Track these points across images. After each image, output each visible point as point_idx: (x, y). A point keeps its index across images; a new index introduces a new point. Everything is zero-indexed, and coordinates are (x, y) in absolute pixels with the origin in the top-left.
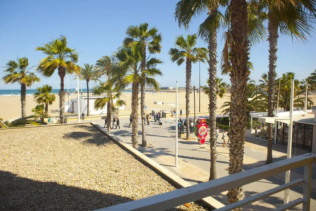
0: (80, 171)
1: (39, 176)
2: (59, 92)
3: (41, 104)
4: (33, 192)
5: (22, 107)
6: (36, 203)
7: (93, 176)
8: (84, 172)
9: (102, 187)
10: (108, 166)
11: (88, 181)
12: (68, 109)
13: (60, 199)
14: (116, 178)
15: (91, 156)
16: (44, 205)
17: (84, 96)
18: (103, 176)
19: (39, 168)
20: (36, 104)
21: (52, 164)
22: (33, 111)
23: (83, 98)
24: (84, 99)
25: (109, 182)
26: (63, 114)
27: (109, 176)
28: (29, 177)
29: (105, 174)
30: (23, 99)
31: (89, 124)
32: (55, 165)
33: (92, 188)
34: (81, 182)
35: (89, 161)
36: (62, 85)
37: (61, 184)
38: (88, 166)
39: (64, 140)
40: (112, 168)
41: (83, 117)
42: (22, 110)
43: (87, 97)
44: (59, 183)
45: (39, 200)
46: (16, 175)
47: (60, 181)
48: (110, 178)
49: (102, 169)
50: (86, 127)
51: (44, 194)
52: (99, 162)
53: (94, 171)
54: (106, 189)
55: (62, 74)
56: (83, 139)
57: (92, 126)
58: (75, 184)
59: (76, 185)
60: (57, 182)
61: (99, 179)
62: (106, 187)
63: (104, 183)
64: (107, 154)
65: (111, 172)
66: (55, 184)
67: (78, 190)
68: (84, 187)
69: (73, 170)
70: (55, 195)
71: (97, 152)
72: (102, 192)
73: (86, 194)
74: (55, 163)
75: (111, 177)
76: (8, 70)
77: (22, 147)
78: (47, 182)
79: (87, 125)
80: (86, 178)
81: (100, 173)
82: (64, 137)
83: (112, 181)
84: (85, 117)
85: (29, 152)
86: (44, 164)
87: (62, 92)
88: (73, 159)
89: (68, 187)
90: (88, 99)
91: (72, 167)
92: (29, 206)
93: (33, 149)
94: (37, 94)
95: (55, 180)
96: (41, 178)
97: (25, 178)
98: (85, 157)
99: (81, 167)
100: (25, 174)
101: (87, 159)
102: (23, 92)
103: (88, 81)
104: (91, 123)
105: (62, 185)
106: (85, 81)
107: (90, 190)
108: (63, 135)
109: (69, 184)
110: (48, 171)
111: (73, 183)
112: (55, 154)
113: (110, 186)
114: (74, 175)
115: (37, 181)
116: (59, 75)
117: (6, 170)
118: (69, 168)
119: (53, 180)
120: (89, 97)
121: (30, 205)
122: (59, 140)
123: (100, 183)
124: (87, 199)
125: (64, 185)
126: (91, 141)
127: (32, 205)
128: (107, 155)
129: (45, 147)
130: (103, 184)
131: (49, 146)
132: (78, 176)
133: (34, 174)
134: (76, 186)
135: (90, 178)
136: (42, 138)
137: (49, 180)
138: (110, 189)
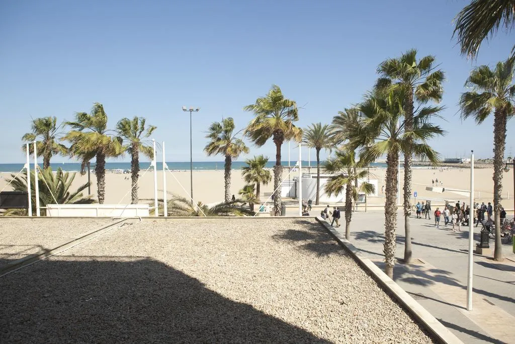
0: (288, 294)
1: (232, 291)
2: (274, 167)
3: (251, 183)
4: (220, 313)
5: (226, 187)
6: (221, 330)
7: (305, 305)
8: (293, 296)
9: (316, 325)
10: (331, 293)
11: (296, 312)
12: (288, 192)
13: (252, 332)
14: (341, 314)
15: (308, 272)
16: (230, 335)
17: (313, 174)
18: (320, 307)
19: (232, 280)
20: (244, 183)
21: (250, 276)
22: (240, 193)
23: (312, 175)
24: (313, 177)
25: (328, 319)
26: (278, 200)
27: (329, 309)
28: (219, 291)
29: (323, 305)
30: (227, 175)
31: (312, 219)
32: (254, 278)
33: (299, 325)
34: (286, 311)
35: (302, 280)
36: (278, 156)
37: (258, 309)
38: (301, 287)
39: (272, 243)
40: (337, 296)
41: (309, 205)
42: (226, 192)
43: (316, 175)
44: (256, 308)
45: (225, 327)
46: (204, 285)
47: (258, 305)
48: (331, 313)
49: (321, 295)
50: (308, 223)
51: (232, 320)
52: (318, 284)
53: (308, 297)
54: (321, 331)
55: (279, 141)
56: (301, 243)
57: (317, 222)
58: (277, 313)
59: (278, 315)
60: (253, 305)
61: (314, 311)
62: (322, 328)
63: (319, 320)
64: (333, 272)
65: (334, 303)
66: (249, 308)
67: (279, 323)
68: (289, 321)
69: (278, 291)
70: (246, 324)
71: (318, 266)
72: (314, 333)
73: (290, 332)
74: (255, 276)
75: (332, 311)
76: (210, 136)
77: (216, 246)
78: (240, 303)
79: (309, 220)
80: (293, 306)
81: (316, 302)
82: (273, 237)
83: (333, 319)
84: (312, 206)
85: (224, 255)
86: (241, 274)
87: (278, 165)
88: (281, 273)
89: (267, 316)
90: (318, 178)
91: (277, 285)
92: (212, 332)
93: (231, 250)
94: (248, 169)
95: (251, 301)
96: (233, 294)
97: (213, 291)
98: (298, 273)
99: (289, 288)
100: (215, 285)
101: (300, 276)
102: (228, 165)
103: (318, 149)
104: (316, 219)
105: (258, 311)
106: (315, 150)
107: (296, 327)
108: (273, 234)
109: (267, 311)
110: (244, 286)
111: (274, 310)
112: (257, 262)
113: (328, 326)
114: (277, 299)
115: (228, 298)
116: (274, 142)
117: (194, 276)
118: (273, 286)
119: (248, 302)
120: (320, 175)
121: (214, 330)
122: (266, 242)
123: (312, 319)
124: (290, 340)
125: (261, 312)
126: (309, 247)
127: (216, 331)
128: (333, 274)
129: (246, 249)
130: (318, 322)
131: (251, 249)
132: (282, 301)
133: (226, 288)
134: (277, 316)
135: (300, 308)
136: (244, 235)
137: (243, 300)
138: (328, 331)
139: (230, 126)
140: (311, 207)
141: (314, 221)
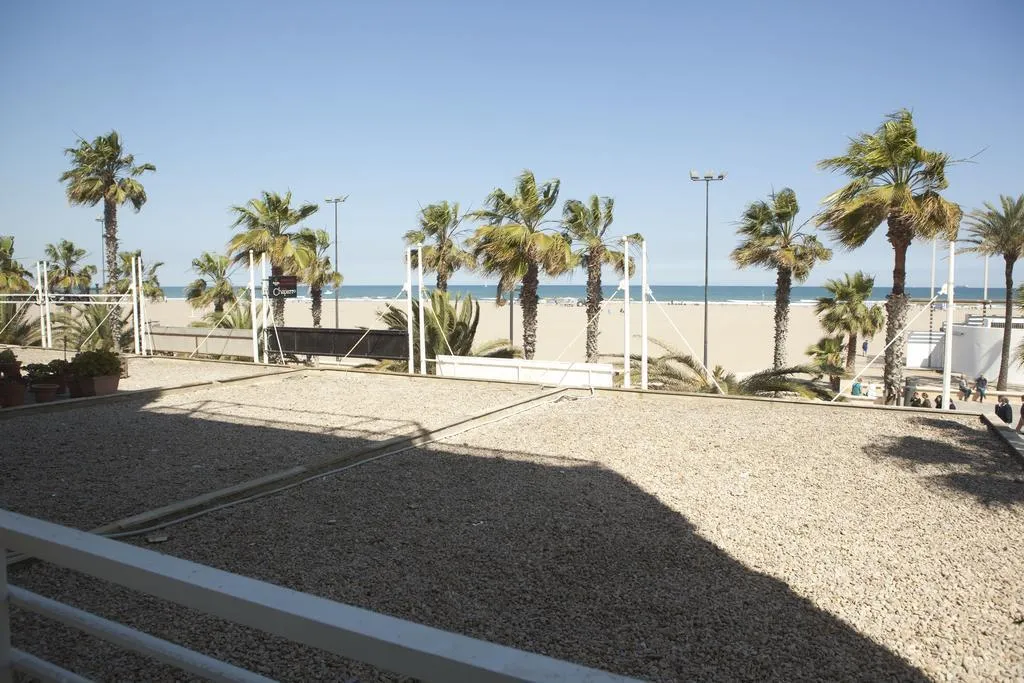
0: (877, 575)
1: (749, 548)
2: (888, 297)
3: (835, 334)
4: (718, 587)
5: (777, 338)
6: (711, 620)
7: (915, 605)
8: (889, 580)
9: (935, 655)
10: (991, 592)
11: (889, 617)
12: (927, 357)
13: (775, 637)
14: (1010, 646)
15: (939, 534)
16: (728, 636)
17: (994, 316)
18: (954, 617)
19: (754, 527)
20: (821, 333)
21: (795, 524)
22: (811, 353)
23: (990, 320)
24: (993, 325)
25: (970, 649)
26: (894, 371)
27: (978, 627)
28: (721, 545)
29: (964, 615)
30: (781, 314)
31: (972, 419)
32: (805, 530)
33: (892, 646)
34: (865, 610)
35: (920, 551)
36: (899, 273)
37: (800, 593)
38: (913, 565)
39: (862, 460)
40: (1006, 601)
42: (776, 349)
43: (1003, 321)
44: (796, 590)
45: (721, 617)
46: (693, 527)
47: (800, 586)
48: (981, 636)
49: (961, 592)
50: (959, 427)
51: (739, 606)
52: (959, 565)
53: (927, 590)
54: (945, 671)
55: (901, 237)
56: (931, 470)
57: (984, 427)
58: (841, 610)
59: (844, 614)
60: (791, 583)
61: (936, 624)
62: (950, 664)
63: (946, 645)
64: (1006, 542)
65: (994, 615)
66: (779, 587)
67: (843, 632)
68: (867, 632)
69: (854, 562)
70: (767, 619)
71: (967, 526)
72: (925, 673)
73: (866, 656)
74: (806, 526)
75: (984, 634)
77: (734, 455)
78: (762, 575)
79: (963, 421)
80: (884, 603)
81: (946, 603)
82: (864, 449)
83: (985, 654)
84: (986, 392)
85: (747, 474)
86: (776, 518)
87: (898, 293)
88: (869, 527)
89: (816, 612)
90: (1007, 326)
91: (856, 553)
92: (692, 622)
93: (763, 466)
94: (828, 302)
95: (787, 575)
96: (751, 557)
97: (710, 543)
98: (911, 532)
99: (884, 562)
100: (715, 531)
101: (916, 541)
102: (782, 295)
103: (1011, 259)
104: (983, 419)
105: (800, 599)
106: (1000, 261)
107: (882, 649)
108: (865, 443)
109: (822, 602)
110: (779, 542)
111: (838, 604)
112: (816, 497)
113: (966, 663)
114: (849, 580)
115: (738, 562)
116: (890, 241)
117: (677, 507)
118: (844, 552)
119: (781, 574)
120: (1014, 321)
121: (695, 619)
122: (846, 457)
123: (929, 640)
124: (860, 674)
125: (807, 602)
126: (957, 483)
127: (698, 622)
128: (1005, 549)
129: (796, 468)
130: (941, 650)
131: (809, 469)
132: (860, 588)
133: (738, 540)
134: (841, 616)
135: (901, 610)
136: (799, 438)
137: (769, 570)
138: (964, 674)
139: (787, 206)
140: (982, 395)
141: (977, 425)
